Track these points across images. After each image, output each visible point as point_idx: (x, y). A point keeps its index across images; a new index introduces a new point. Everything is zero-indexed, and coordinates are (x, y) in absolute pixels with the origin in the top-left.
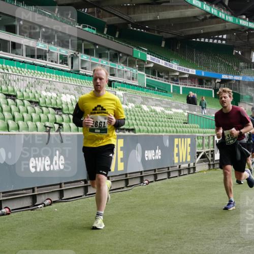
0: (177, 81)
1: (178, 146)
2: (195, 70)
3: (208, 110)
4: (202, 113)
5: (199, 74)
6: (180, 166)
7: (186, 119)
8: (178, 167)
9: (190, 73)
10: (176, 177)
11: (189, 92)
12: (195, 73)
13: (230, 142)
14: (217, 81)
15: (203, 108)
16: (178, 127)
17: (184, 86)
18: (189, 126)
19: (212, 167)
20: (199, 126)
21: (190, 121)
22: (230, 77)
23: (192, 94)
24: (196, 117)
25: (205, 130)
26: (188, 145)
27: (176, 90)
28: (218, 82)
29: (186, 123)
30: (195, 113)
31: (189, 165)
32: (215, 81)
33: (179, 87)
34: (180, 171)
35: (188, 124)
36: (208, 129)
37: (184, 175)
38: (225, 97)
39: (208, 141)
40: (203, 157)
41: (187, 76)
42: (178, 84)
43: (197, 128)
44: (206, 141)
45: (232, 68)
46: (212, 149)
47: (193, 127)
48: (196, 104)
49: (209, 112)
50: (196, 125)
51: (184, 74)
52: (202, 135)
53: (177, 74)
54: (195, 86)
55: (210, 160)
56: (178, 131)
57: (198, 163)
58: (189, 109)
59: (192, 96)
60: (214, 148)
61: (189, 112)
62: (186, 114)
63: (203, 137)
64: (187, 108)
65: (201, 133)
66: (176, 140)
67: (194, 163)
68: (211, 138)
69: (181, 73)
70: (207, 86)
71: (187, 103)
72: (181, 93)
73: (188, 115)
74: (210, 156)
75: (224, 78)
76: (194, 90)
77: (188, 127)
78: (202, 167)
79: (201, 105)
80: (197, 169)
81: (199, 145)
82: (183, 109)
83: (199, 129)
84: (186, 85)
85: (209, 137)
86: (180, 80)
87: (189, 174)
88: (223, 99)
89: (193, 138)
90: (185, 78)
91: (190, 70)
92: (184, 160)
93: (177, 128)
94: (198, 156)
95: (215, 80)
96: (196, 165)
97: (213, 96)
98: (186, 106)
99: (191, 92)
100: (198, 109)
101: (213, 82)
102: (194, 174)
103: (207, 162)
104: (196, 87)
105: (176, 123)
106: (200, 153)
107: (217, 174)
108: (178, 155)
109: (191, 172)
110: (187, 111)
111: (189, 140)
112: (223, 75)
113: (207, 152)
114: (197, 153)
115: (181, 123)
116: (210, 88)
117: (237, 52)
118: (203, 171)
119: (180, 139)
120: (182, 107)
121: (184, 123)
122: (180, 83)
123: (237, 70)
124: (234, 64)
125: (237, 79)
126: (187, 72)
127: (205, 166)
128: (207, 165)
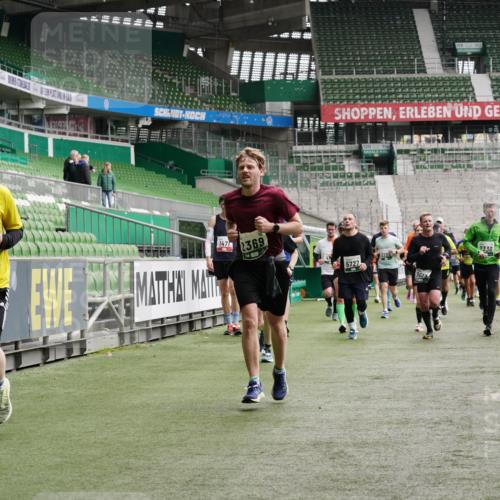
0: (40, 123)
1: (40, 288)
2: (85, 97)
3: (120, 196)
4: (104, 205)
5: (94, 107)
6: (45, 339)
7: (64, 220)
8: (41, 340)
9: (75, 103)
10: (38, 365)
11: (70, 151)
12: (85, 104)
13: (253, 255)
14: (143, 122)
15: (106, 192)
16: (41, 240)
17: (59, 137)
18: (70, 238)
19: (127, 341)
20: (94, 238)
21: (72, 224)
22: (176, 114)
23: (76, 157)
24: (88, 214)
25: (110, 247)
26: (66, 285)
27: (39, 146)
28: (144, 127)
29: (63, 230)
30: (84, 204)
31: (69, 334)
32: (137, 123)
33: (46, 139)
34: (45, 351)
35: (66, 233)
36: (117, 245)
37: (57, 361)
39: (117, 273)
40: (105, 314)
41: (65, 111)
42: (43, 131)
43: (91, 241)
44: (113, 275)
45: (181, 90)
46: (128, 295)
47: (85, 241)
48: (86, 181)
49: (120, 202)
50: (88, 236)
51: (59, 105)
52: (101, 259)
53: (41, 105)
54: (86, 136)
55: (123, 321)
56: (42, 248)
57: (91, 331)
58: (71, 195)
59: (77, 163)
60: (132, 291)
61: (69, 201)
62: (62, 207)
63: (105, 265)
64: (65, 191)
65: (101, 254)
66: (35, 274)
67: (82, 332)
68: (126, 268)
69: (51, 104)
70: (114, 136)
71: (65, 178)
72: (51, 153)
73: (68, 211)
74: (124, 311)
75: (161, 115)
76: (82, 148)
77: (67, 241)
78: (103, 341)
79: (101, 183)
80: (90, 347)
81: (95, 286)
82: (55, 195)
83: (95, 245)
84: (64, 134)
85: (120, 263)
86: (48, 120)
87: (69, 358)
88: (246, 169)
89: (81, 270)
90: (62, 117)
91: (74, 95)
92: (56, 325)
93: (39, 243)
94: (91, 313)
95: (137, 120)
96: (89, 335)
97: (133, 162)
98: (63, 186)
99: (75, 153)
100: (94, 195)
101: (132, 126)
102: (83, 359)
103: (115, 327)
104: (88, 140)
105: (37, 229)
106: (98, 304)
107: (140, 358)
108: (40, 310)
109: (75, 354)
110: (64, 200)
111: (69, 272)
112: (157, 109)
113: (114, 303)
114: (90, 304)
115: (49, 229)
116: (123, 141)
117: (192, 49)
118: (104, 351)
119: (45, 271)
120: (53, 189)
121: (57, 230)
122: (47, 129)
123: (194, 95)
124: (186, 81)
125: (192, 118)
126: (66, 102)
127: (110, 338)
128: (116, 336)
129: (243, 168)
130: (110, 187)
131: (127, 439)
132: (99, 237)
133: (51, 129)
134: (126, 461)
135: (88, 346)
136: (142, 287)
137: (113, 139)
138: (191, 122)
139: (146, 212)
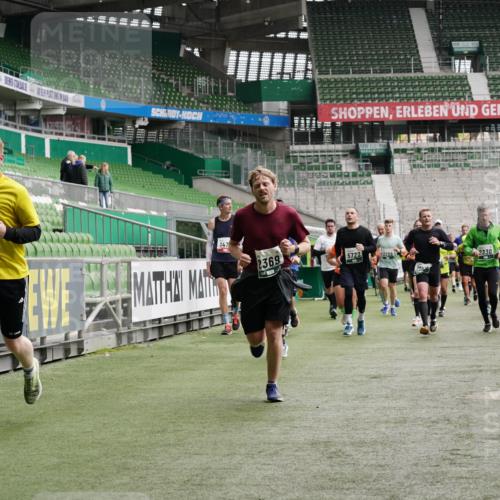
0: (36, 124)
2: (82, 97)
3: (117, 196)
5: (92, 107)
6: (43, 339)
7: (61, 220)
8: (39, 340)
9: (71, 103)
12: (81, 105)
14: (141, 122)
15: (103, 192)
17: (55, 137)
18: (67, 238)
19: (124, 341)
20: (91, 238)
21: (69, 225)
22: (173, 114)
23: (73, 157)
24: (85, 214)
25: (107, 248)
26: (64, 286)
27: (35, 147)
28: (141, 127)
29: (60, 231)
30: (82, 204)
31: (66, 335)
32: (134, 123)
33: (43, 140)
34: (43, 352)
35: (63, 234)
36: (114, 246)
37: (54, 361)
38: (265, 184)
39: (114, 274)
40: (103, 314)
41: (62, 112)
42: (40, 132)
43: (88, 242)
44: (109, 274)
45: (177, 90)
46: (125, 295)
47: (83, 241)
49: (118, 202)
50: (85, 236)
51: (56, 106)
52: (99, 259)
53: (38, 106)
54: (83, 137)
55: (120, 322)
56: (39, 249)
57: (88, 331)
58: (67, 196)
59: (74, 163)
60: (129, 291)
61: (66, 202)
62: (59, 208)
63: (102, 265)
64: (62, 191)
65: (98, 254)
67: (80, 332)
68: (123, 268)
69: (48, 105)
70: (111, 136)
71: (62, 179)
72: (48, 154)
73: (65, 211)
74: (121, 311)
75: (158, 115)
76: (79, 148)
77: (65, 241)
78: (100, 341)
79: (99, 183)
80: (88, 348)
81: (92, 286)
82: (52, 196)
83: (92, 245)
84: (61, 134)
85: (117, 264)
86: (45, 120)
87: (67, 358)
88: (262, 187)
89: (78, 270)
90: (58, 118)
91: (71, 95)
92: (53, 326)
93: (36, 243)
94: (88, 314)
95: (134, 120)
96: (84, 336)
97: (130, 162)
98: (60, 187)
99: (72, 154)
100: (91, 196)
101: (129, 127)
102: (81, 359)
103: (113, 327)
104: (85, 141)
106: (95, 304)
107: (138, 358)
108: (38, 310)
109: (72, 354)
110: (61, 200)
111: (66, 272)
112: (153, 109)
113: (111, 303)
114: (88, 304)
115: (47, 230)
116: (120, 141)
117: (189, 49)
118: (102, 351)
119: (43, 271)
120: (50, 189)
121: (54, 231)
122: (44, 129)
123: (190, 96)
124: (183, 81)
125: (189, 118)
126: (62, 102)
127: (108, 338)
128: (113, 336)
129: (259, 186)
130: (108, 188)
131: (124, 439)
132: (96, 237)
133: (48, 130)
134: (123, 460)
135: (86, 347)
136: (139, 287)
137: (109, 140)
138: (188, 122)
139: (143, 212)
